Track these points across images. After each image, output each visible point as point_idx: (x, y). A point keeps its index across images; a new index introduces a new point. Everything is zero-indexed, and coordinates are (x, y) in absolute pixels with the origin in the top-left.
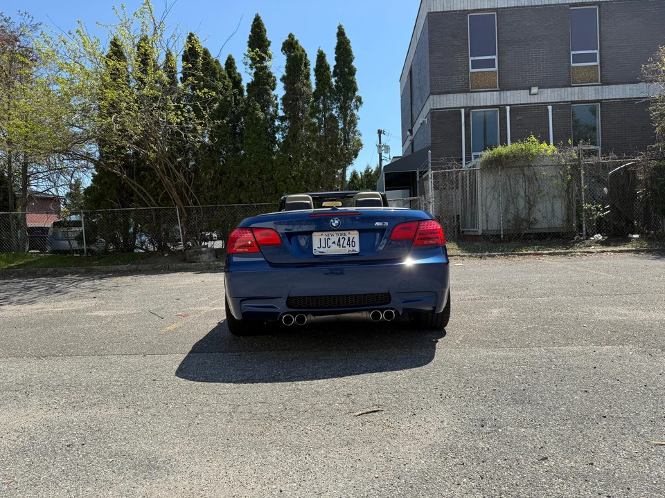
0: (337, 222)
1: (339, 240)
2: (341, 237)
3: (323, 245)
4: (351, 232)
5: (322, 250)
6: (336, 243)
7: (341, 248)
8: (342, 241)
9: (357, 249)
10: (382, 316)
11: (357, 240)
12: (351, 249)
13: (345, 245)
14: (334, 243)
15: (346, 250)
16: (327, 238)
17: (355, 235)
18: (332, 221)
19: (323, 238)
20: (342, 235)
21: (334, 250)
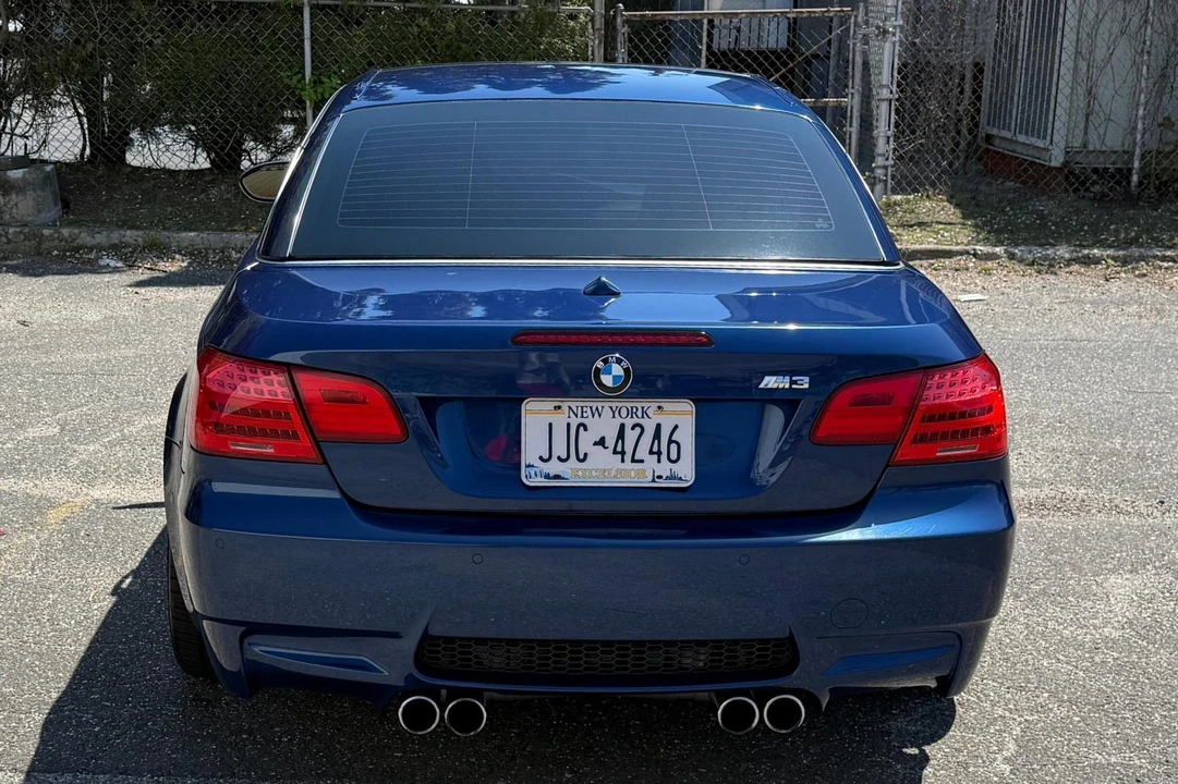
0: (617, 370)
1: (621, 435)
2: (629, 422)
3: (560, 450)
4: (668, 405)
5: (554, 467)
6: (610, 442)
7: (628, 464)
8: (631, 436)
9: (686, 471)
10: (761, 715)
11: (687, 437)
12: (664, 468)
13: (642, 453)
14: (601, 442)
15: (646, 472)
16: (575, 422)
17: (679, 417)
18: (599, 364)
19: (559, 422)
20: (631, 413)
21: (601, 469)
